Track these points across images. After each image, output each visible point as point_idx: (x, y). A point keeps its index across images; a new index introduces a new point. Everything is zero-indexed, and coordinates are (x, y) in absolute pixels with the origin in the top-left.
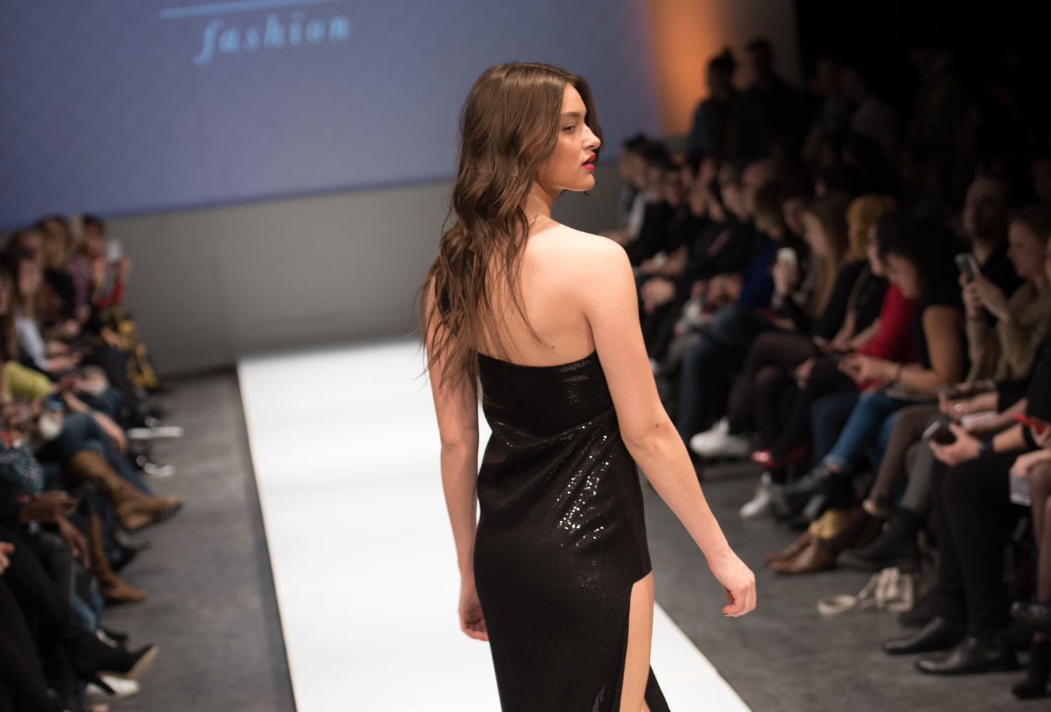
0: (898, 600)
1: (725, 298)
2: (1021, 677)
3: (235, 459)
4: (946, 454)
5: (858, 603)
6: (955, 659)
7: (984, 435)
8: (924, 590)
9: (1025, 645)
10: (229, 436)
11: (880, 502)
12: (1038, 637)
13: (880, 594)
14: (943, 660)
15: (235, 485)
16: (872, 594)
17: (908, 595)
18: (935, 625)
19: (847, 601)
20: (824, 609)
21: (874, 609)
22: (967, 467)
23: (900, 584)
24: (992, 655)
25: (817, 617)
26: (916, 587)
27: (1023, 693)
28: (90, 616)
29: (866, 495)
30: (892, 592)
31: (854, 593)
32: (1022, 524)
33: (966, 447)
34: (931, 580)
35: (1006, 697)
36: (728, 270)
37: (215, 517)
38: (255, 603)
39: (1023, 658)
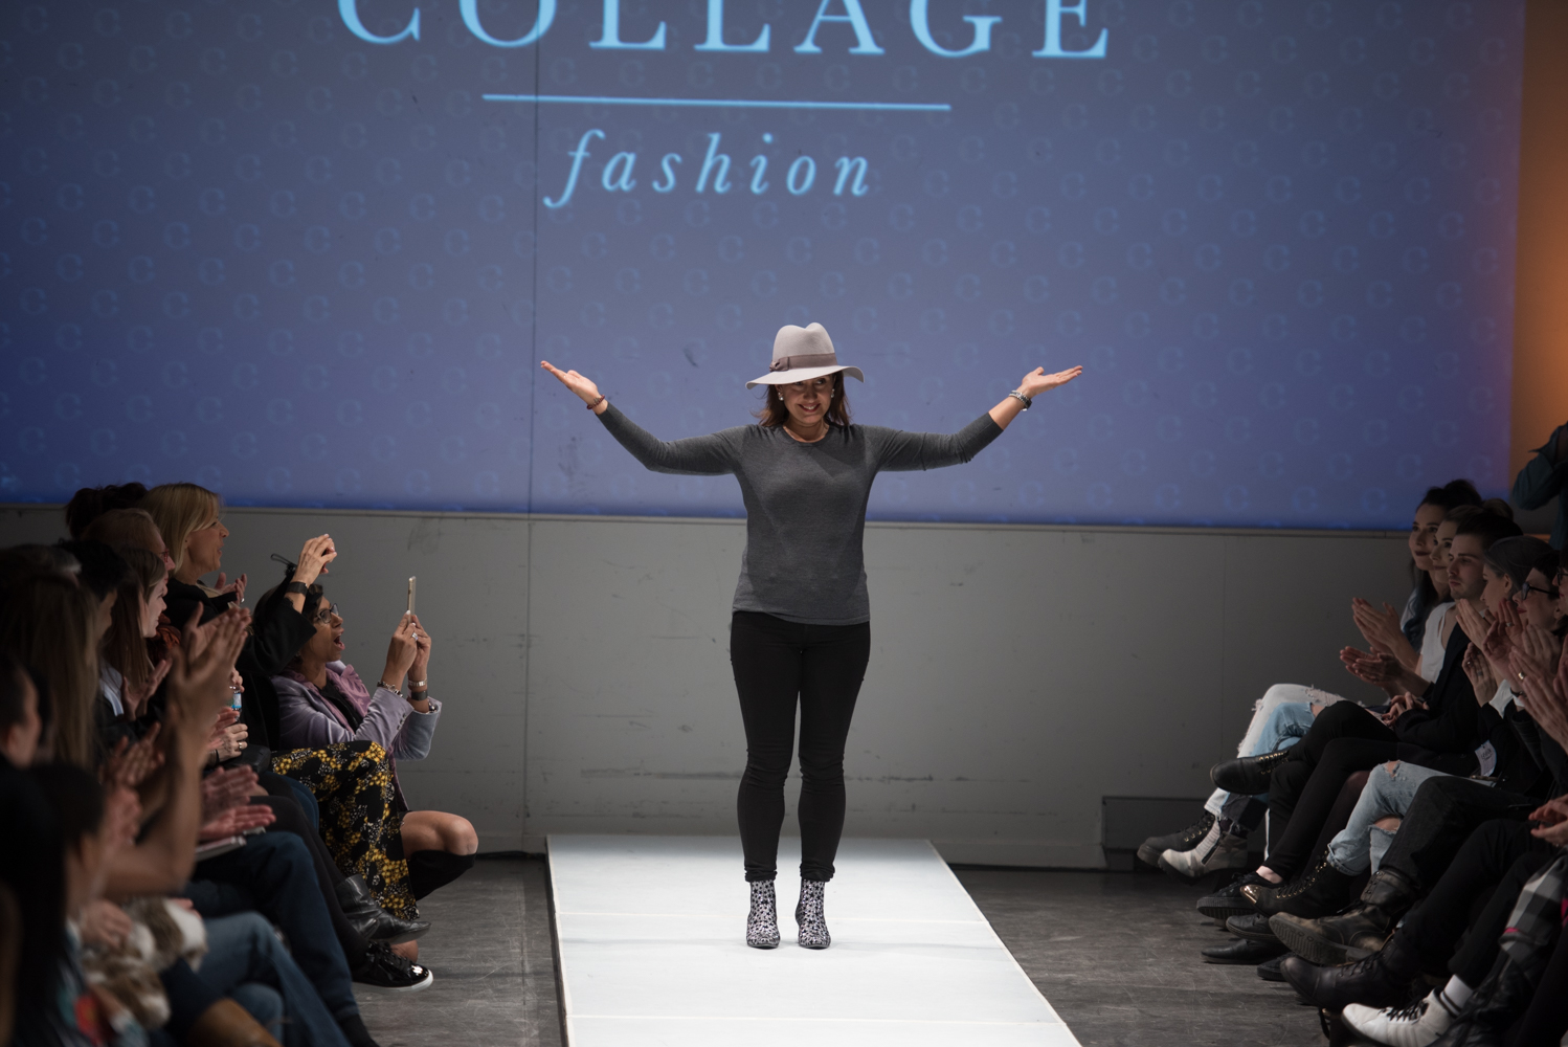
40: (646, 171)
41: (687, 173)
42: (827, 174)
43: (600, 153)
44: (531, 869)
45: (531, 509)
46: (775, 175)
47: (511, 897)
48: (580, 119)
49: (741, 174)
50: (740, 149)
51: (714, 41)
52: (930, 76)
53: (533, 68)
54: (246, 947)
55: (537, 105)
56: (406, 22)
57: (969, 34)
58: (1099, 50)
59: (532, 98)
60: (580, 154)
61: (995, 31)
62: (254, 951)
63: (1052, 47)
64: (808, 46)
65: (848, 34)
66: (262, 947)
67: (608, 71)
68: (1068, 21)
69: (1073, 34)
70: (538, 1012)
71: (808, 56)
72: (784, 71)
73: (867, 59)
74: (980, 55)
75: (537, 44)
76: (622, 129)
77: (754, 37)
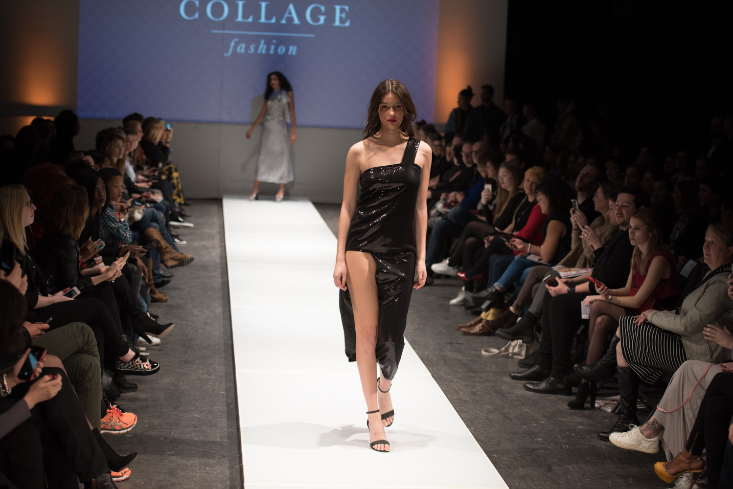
0: (518, 354)
1: (456, 202)
2: (573, 398)
3: (216, 242)
4: (552, 290)
5: (500, 352)
6: (543, 385)
7: (571, 284)
8: (531, 352)
9: (576, 384)
10: (215, 231)
11: (517, 308)
12: (583, 381)
13: (511, 350)
14: (537, 385)
15: (216, 254)
16: (507, 349)
17: (523, 353)
18: (536, 368)
19: (495, 351)
20: (484, 353)
21: (507, 356)
22: (561, 297)
23: (520, 346)
24: (560, 386)
25: (480, 356)
26: (528, 349)
27: (572, 406)
28: (145, 305)
29: (511, 303)
30: (516, 350)
31: (499, 348)
32: (582, 327)
33: (562, 288)
34: (536, 347)
35: (565, 407)
36: (458, 190)
37: (204, 267)
38: (219, 310)
39: (575, 390)
40: (247, 48)
41: (256, 49)
42: (287, 50)
43: (237, 44)
44: (218, 202)
45: (220, 123)
46: (276, 50)
47: (214, 208)
48: (233, 36)
49: (268, 49)
50: (268, 43)
51: (263, 20)
52: (311, 29)
53: (223, 25)
54: (151, 214)
55: (223, 34)
56: (194, 14)
57: (318, 20)
58: (347, 24)
59: (221, 32)
60: (233, 44)
61: (325, 20)
62: (153, 216)
63: (337, 23)
64: (283, 22)
65: (292, 19)
66: (155, 214)
67: (240, 26)
68: (341, 18)
69: (342, 21)
70: (219, 232)
71: (283, 25)
72: (278, 27)
73: (296, 25)
74: (322, 25)
75: (224, 21)
76: (242, 39)
77: (271, 19)
